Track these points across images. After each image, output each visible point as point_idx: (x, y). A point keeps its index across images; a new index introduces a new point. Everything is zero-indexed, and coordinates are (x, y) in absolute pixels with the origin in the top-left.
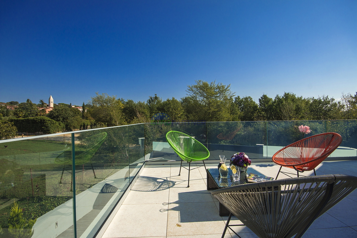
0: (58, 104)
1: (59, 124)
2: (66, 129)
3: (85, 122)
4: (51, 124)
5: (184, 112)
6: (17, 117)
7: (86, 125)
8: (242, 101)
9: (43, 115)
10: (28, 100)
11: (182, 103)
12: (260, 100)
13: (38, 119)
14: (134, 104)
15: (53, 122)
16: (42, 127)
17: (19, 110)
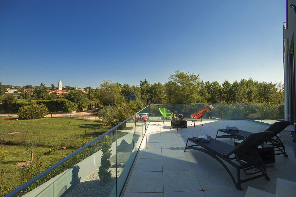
0: (65, 87)
1: (74, 105)
2: (79, 109)
3: (91, 103)
4: (69, 105)
5: (167, 95)
6: (43, 99)
7: (92, 105)
8: (211, 85)
9: (62, 98)
10: (42, 84)
11: (166, 87)
12: (223, 85)
13: (60, 101)
14: (130, 88)
15: (71, 103)
16: (63, 107)
17: (44, 94)
